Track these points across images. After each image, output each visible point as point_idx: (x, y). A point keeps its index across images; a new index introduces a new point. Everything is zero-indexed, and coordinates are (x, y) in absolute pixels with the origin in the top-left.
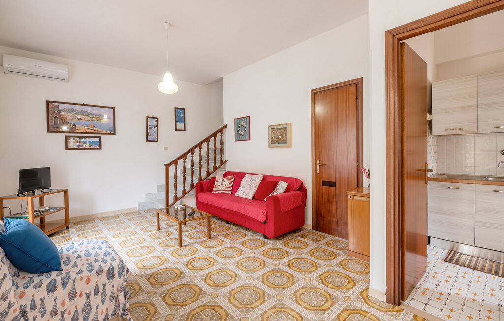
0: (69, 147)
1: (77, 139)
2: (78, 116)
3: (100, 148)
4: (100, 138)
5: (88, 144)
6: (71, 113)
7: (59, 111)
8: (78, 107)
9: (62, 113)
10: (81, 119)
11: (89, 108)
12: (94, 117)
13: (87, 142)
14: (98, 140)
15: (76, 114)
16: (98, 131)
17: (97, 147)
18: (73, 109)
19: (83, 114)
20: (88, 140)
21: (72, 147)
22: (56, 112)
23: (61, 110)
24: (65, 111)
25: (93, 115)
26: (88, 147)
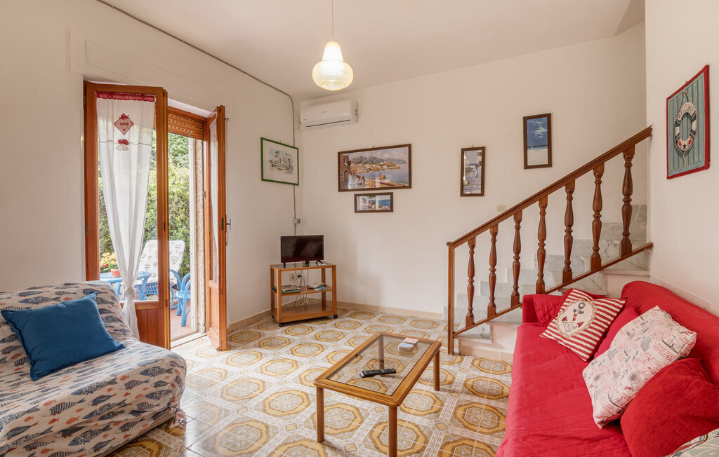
0: (358, 210)
1: (366, 198)
2: (368, 166)
3: (392, 210)
4: (391, 194)
5: (377, 204)
6: (359, 163)
7: (349, 163)
8: (367, 155)
9: (352, 165)
10: (371, 170)
11: (379, 152)
12: (385, 165)
13: (377, 201)
14: (388, 197)
15: (365, 163)
16: (389, 184)
17: (388, 208)
18: (362, 157)
19: (372, 163)
20: (378, 198)
21: (361, 209)
22: (346, 164)
23: (350, 162)
24: (354, 162)
25: (383, 161)
26: (377, 209)
